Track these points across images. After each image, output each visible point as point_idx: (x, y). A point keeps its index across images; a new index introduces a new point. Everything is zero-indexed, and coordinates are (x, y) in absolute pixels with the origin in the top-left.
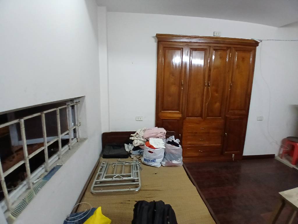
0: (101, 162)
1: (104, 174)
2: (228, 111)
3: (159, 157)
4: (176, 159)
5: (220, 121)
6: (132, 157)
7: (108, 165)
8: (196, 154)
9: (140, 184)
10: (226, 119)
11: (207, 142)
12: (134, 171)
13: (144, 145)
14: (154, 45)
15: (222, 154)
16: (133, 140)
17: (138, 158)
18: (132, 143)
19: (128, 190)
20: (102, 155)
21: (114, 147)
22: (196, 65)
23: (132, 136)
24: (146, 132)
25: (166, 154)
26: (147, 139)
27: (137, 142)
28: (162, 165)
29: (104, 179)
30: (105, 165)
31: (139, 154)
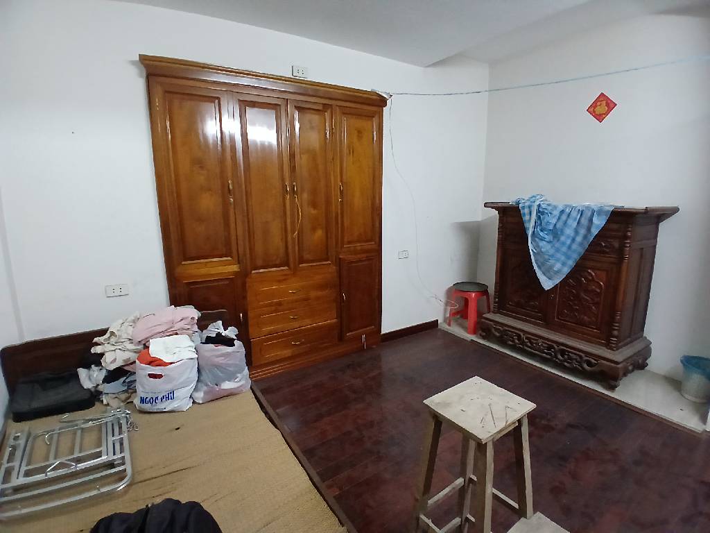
0: (10, 434)
1: (20, 465)
2: (342, 247)
3: (182, 383)
4: (231, 377)
5: (328, 271)
6: (105, 402)
7: (30, 439)
8: (287, 352)
9: (129, 471)
10: (339, 262)
11: (308, 321)
12: (111, 439)
13: (135, 362)
14: (136, 85)
15: (341, 338)
16: (102, 355)
17: (123, 401)
18: (99, 364)
19: (94, 493)
20: (11, 415)
21: (45, 384)
22: (259, 143)
23: (97, 344)
24: (139, 325)
25: (203, 373)
26: (143, 342)
27: (114, 357)
28: (194, 402)
29: (22, 480)
30: (22, 442)
31: (126, 388)
